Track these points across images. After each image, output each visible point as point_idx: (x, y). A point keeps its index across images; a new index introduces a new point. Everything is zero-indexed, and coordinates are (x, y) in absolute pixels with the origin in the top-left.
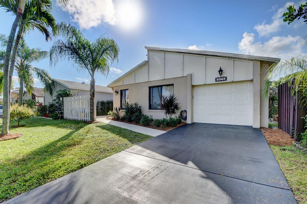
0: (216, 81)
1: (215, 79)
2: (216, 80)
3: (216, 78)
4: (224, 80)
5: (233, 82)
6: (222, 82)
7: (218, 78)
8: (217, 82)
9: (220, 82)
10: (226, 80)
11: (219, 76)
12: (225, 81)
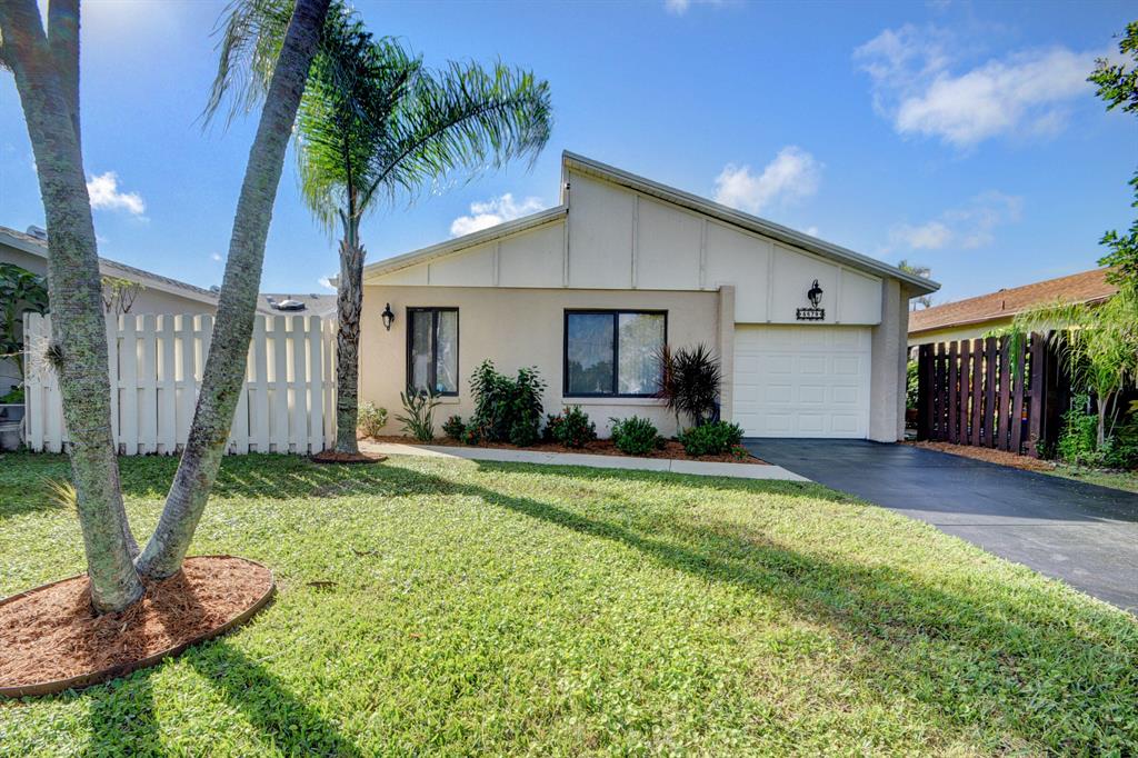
0: (799, 318)
1: (796, 312)
2: (798, 314)
3: (798, 310)
4: (817, 319)
5: (837, 326)
6: (814, 322)
7: (804, 310)
8: (800, 322)
9: (807, 322)
10: (822, 318)
11: (808, 304)
12: (820, 322)
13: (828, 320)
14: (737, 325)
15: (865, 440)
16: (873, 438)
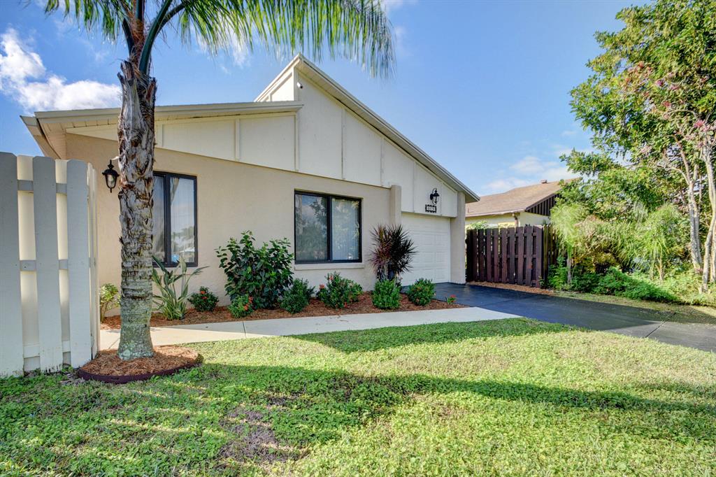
0: (426, 210)
1: (425, 206)
2: (426, 208)
4: (434, 212)
5: (440, 217)
6: (432, 213)
7: (428, 206)
8: (427, 213)
9: (429, 213)
10: (436, 211)
11: (429, 202)
12: (434, 214)
13: (438, 213)
14: (403, 212)
15: (448, 283)
16: (454, 282)
